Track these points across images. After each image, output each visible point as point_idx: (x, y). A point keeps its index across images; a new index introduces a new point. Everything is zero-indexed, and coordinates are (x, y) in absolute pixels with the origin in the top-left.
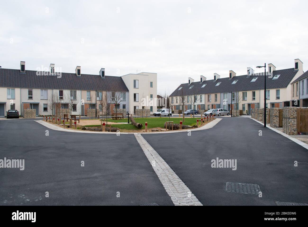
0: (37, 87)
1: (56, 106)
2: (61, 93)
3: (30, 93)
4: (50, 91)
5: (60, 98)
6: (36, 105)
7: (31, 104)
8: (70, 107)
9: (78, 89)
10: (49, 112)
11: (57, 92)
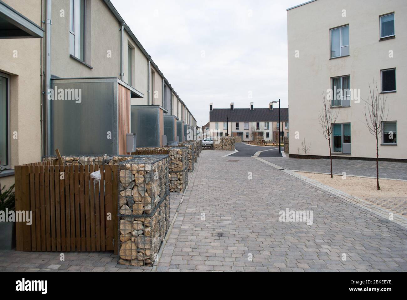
0: (242, 121)
1: (254, 134)
2: (258, 125)
3: (237, 125)
4: (250, 123)
5: (257, 128)
6: (241, 134)
7: (238, 133)
8: (265, 135)
9: (271, 121)
10: (250, 139)
11: (255, 124)
